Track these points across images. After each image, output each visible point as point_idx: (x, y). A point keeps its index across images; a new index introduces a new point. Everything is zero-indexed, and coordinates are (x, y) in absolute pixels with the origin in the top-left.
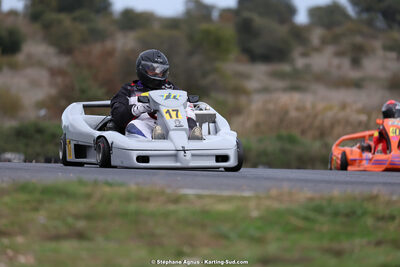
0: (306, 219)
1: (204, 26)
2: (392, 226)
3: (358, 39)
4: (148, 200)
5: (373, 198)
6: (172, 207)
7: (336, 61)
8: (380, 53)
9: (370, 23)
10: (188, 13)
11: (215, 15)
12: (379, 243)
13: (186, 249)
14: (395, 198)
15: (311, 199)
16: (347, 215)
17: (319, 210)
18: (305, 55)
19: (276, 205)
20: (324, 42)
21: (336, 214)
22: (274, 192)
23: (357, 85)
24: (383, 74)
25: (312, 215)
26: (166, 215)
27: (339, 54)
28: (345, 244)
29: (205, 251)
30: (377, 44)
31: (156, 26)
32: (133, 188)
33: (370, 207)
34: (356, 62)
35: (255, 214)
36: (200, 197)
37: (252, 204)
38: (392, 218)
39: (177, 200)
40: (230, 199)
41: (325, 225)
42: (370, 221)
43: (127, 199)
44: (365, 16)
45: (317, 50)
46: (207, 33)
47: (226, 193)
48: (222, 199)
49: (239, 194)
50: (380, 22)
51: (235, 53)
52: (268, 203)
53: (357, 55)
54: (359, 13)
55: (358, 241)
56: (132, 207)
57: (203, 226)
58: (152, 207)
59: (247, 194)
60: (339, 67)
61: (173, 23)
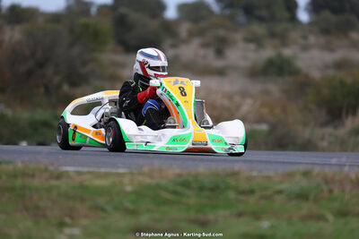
0: (175, 193)
1: (83, 20)
2: (252, 199)
3: (222, 32)
4: (33, 176)
5: (235, 174)
6: (54, 183)
7: (202, 52)
8: (241, 45)
9: (232, 18)
10: (69, 8)
11: (93, 10)
12: (240, 215)
13: (68, 220)
14: (255, 174)
15: (179, 175)
16: (212, 190)
17: (186, 185)
18: (174, 46)
19: (148, 181)
20: (192, 35)
21: (202, 189)
22: (146, 169)
23: (221, 73)
24: (244, 64)
25: (180, 189)
26: (49, 190)
27: (205, 45)
28: (211, 216)
29: (84, 222)
30: (239, 36)
31: (40, 20)
32: (20, 165)
33: (232, 182)
34: (220, 53)
35: (129, 188)
36: (79, 173)
37: (126, 180)
38: (252, 192)
39: (59, 176)
40: (106, 175)
41: (192, 198)
42: (232, 195)
43: (14, 176)
44: (228, 12)
45: (186, 41)
46: (86, 26)
47: (103, 170)
48: (99, 176)
49: (114, 171)
50: (241, 18)
51: (111, 44)
52: (141, 178)
53: (220, 47)
54: (222, 9)
55: (222, 213)
56: (19, 183)
57: (82, 200)
58: (36, 182)
59: (121, 171)
60: (205, 57)
61: (55, 18)
